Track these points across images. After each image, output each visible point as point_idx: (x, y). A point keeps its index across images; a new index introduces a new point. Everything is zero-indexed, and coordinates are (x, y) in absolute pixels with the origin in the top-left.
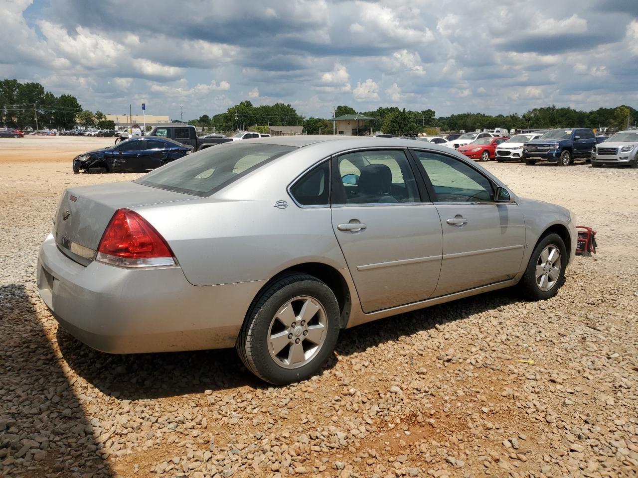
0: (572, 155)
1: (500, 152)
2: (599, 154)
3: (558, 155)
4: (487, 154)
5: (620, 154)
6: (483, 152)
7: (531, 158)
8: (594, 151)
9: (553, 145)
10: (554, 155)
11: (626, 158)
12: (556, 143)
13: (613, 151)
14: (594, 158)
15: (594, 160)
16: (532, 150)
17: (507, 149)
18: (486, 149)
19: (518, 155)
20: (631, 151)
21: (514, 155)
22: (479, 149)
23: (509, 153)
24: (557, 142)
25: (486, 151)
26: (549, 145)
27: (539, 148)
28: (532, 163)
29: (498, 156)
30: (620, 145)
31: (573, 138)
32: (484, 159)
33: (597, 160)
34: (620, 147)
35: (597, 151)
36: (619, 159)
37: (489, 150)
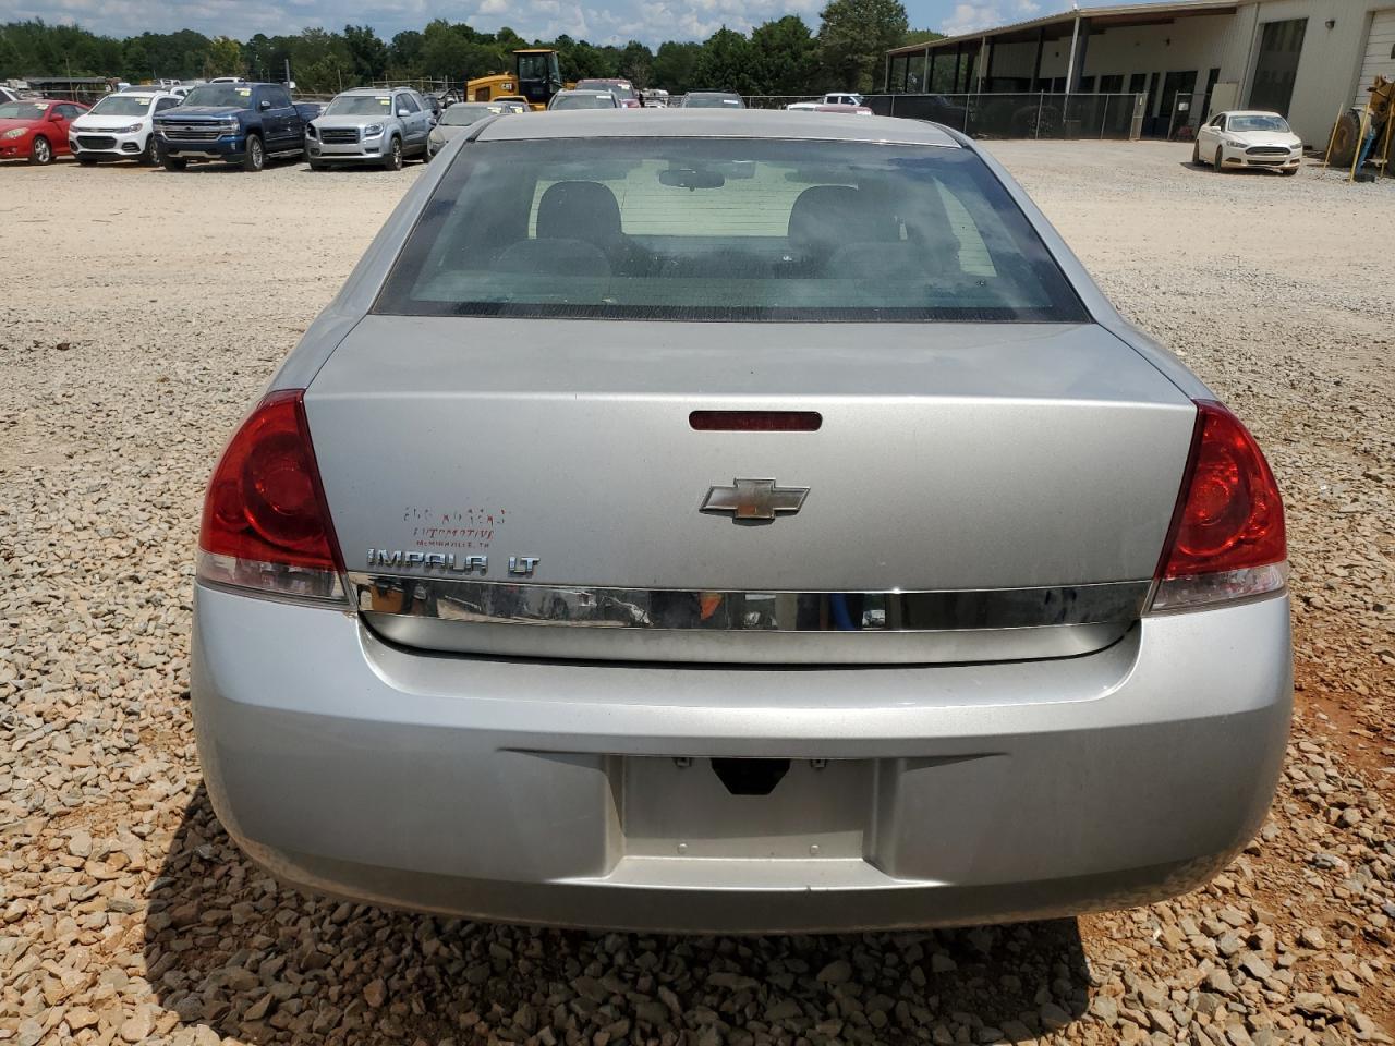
0: (267, 146)
1: (84, 141)
2: (326, 142)
3: (242, 146)
4: (44, 146)
5: (366, 141)
6: (34, 140)
7: (180, 154)
8: (311, 135)
9: (228, 123)
10: (233, 145)
11: (375, 150)
12: (230, 118)
13: (350, 135)
14: (315, 151)
15: (317, 154)
16: (180, 135)
17: (101, 130)
18: (37, 131)
19: (134, 146)
20: (381, 135)
21: (126, 146)
22: (20, 132)
23: (111, 142)
24: (233, 115)
25: (41, 136)
26: (218, 123)
27: (194, 128)
28: (178, 166)
29: (81, 150)
30: (360, 123)
31: (258, 106)
32: (41, 158)
33: (324, 154)
34: (361, 126)
35: (319, 137)
36: (364, 152)
37: (46, 133)
